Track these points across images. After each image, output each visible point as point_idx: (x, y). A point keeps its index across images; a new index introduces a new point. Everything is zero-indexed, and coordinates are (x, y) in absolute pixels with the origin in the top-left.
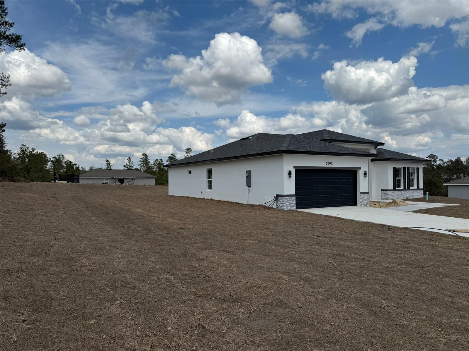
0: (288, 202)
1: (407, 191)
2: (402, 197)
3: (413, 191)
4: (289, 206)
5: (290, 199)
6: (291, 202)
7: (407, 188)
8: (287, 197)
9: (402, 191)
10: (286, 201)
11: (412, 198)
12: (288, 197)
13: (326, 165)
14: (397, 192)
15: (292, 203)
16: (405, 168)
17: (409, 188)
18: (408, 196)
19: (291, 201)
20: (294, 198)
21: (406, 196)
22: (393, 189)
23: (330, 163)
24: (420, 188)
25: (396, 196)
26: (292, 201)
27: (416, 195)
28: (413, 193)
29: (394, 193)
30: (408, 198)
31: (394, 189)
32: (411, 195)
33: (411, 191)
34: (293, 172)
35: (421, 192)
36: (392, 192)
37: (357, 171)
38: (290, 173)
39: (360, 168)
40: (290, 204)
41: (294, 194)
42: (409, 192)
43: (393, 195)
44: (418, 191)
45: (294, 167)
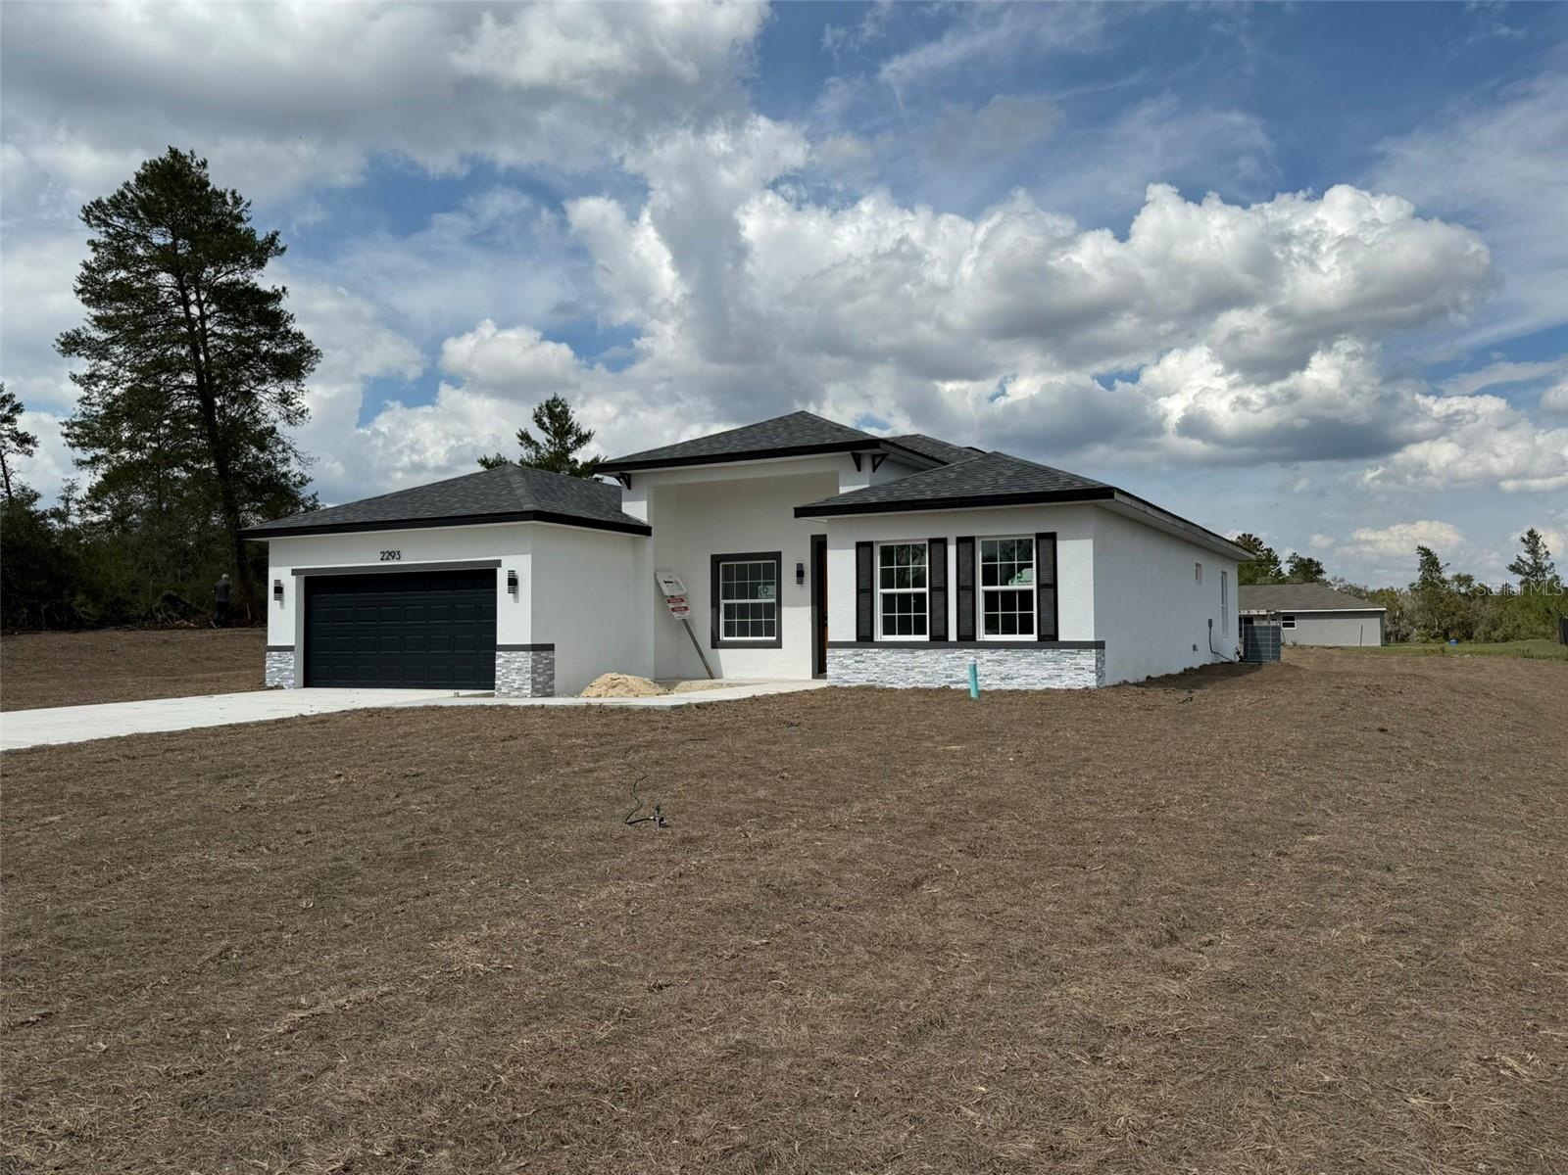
0: (275, 665)
1: (958, 653)
2: (919, 677)
3: (1002, 652)
4: (277, 676)
5: (281, 658)
6: (284, 665)
7: (953, 637)
9: (921, 653)
11: (994, 688)
12: (276, 653)
13: (382, 559)
14: (884, 654)
15: (286, 670)
16: (944, 541)
17: (967, 640)
18: (962, 674)
19: (282, 663)
20: (290, 656)
21: (950, 676)
22: (852, 640)
23: (392, 555)
24: (1061, 639)
25: (876, 670)
26: (286, 662)
27: (1023, 672)
28: (1000, 662)
29: (858, 659)
30: (953, 687)
31: (865, 638)
32: (983, 670)
33: (986, 654)
34: (292, 587)
35: (1070, 659)
36: (850, 651)
37: (495, 571)
38: (279, 590)
39: (498, 563)
40: (280, 670)
41: (293, 644)
42: (968, 656)
43: (857, 664)
44: (1050, 654)
45: (294, 572)
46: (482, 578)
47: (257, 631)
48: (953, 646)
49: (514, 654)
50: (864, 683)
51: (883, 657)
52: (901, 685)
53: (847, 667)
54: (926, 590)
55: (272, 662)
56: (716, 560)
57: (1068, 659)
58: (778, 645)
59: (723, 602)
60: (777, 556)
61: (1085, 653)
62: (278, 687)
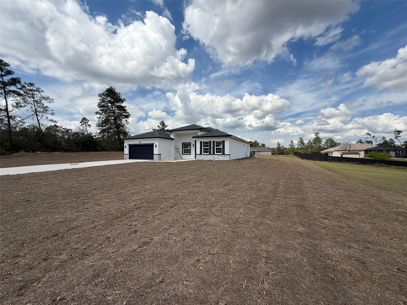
2: (208, 158)
3: (218, 155)
7: (212, 153)
9: (208, 155)
13: (139, 143)
20: (127, 155)
21: (211, 158)
24: (225, 154)
27: (220, 158)
28: (218, 157)
31: (201, 154)
33: (216, 156)
34: (127, 146)
36: (199, 155)
37: (153, 145)
38: (126, 147)
39: (154, 143)
40: (126, 157)
41: (127, 153)
42: (214, 156)
44: (224, 156)
45: (128, 144)
46: (152, 146)
47: (123, 152)
48: (212, 155)
49: (156, 155)
50: (201, 159)
51: (203, 156)
52: (206, 160)
53: (199, 157)
54: (209, 147)
55: (125, 156)
56: (183, 143)
57: (226, 156)
58: (190, 154)
59: (183, 149)
60: (191, 143)
61: (228, 156)
62: (126, 159)
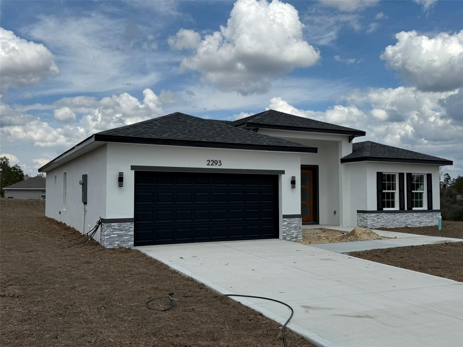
0: (114, 232)
1: (408, 214)
2: (397, 223)
3: (419, 214)
4: (117, 241)
5: (121, 228)
6: (124, 232)
7: (406, 209)
8: (112, 224)
9: (397, 214)
10: (112, 230)
11: (418, 226)
12: (116, 224)
13: (208, 165)
14: (386, 215)
15: (126, 235)
16: (403, 174)
17: (410, 210)
18: (409, 222)
19: (122, 231)
20: (131, 226)
21: (405, 223)
22: (376, 209)
23: (215, 162)
24: (433, 209)
25: (384, 221)
26: (126, 230)
27: (425, 220)
28: (419, 217)
29: (378, 217)
30: (409, 226)
31: (380, 209)
32: (414, 220)
33: (415, 215)
34: (132, 177)
35: (435, 215)
36: (375, 214)
37: (279, 176)
38: (121, 180)
39: (283, 172)
40: (119, 236)
41: (131, 217)
43: (377, 220)
44: (431, 214)
45: (133, 168)
48: (406, 212)
49: (293, 220)
53: (374, 221)
61: (438, 214)
